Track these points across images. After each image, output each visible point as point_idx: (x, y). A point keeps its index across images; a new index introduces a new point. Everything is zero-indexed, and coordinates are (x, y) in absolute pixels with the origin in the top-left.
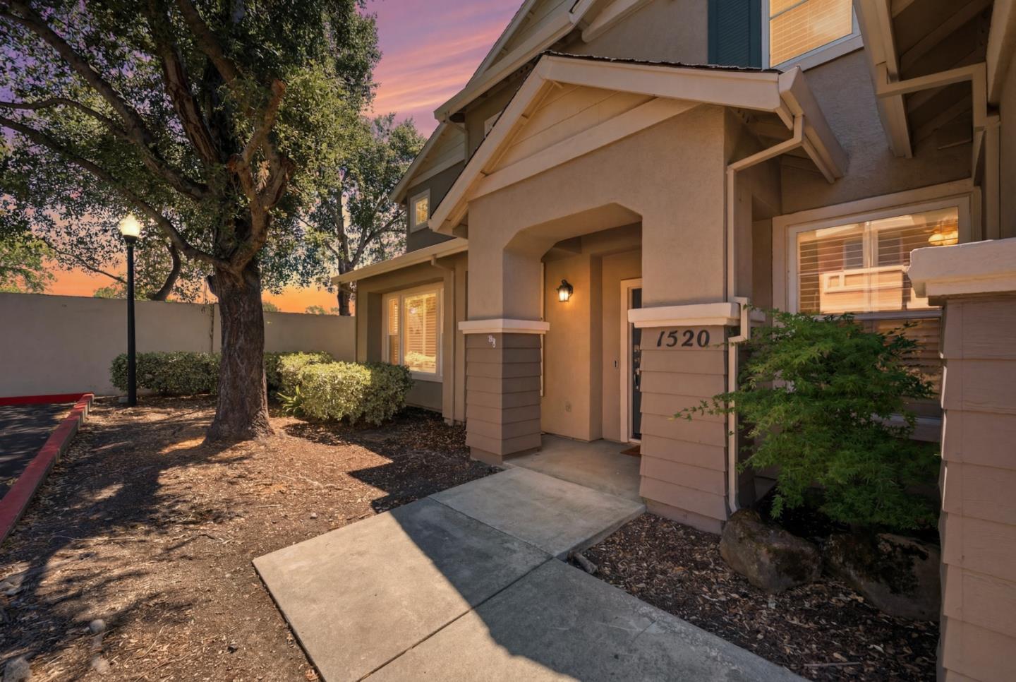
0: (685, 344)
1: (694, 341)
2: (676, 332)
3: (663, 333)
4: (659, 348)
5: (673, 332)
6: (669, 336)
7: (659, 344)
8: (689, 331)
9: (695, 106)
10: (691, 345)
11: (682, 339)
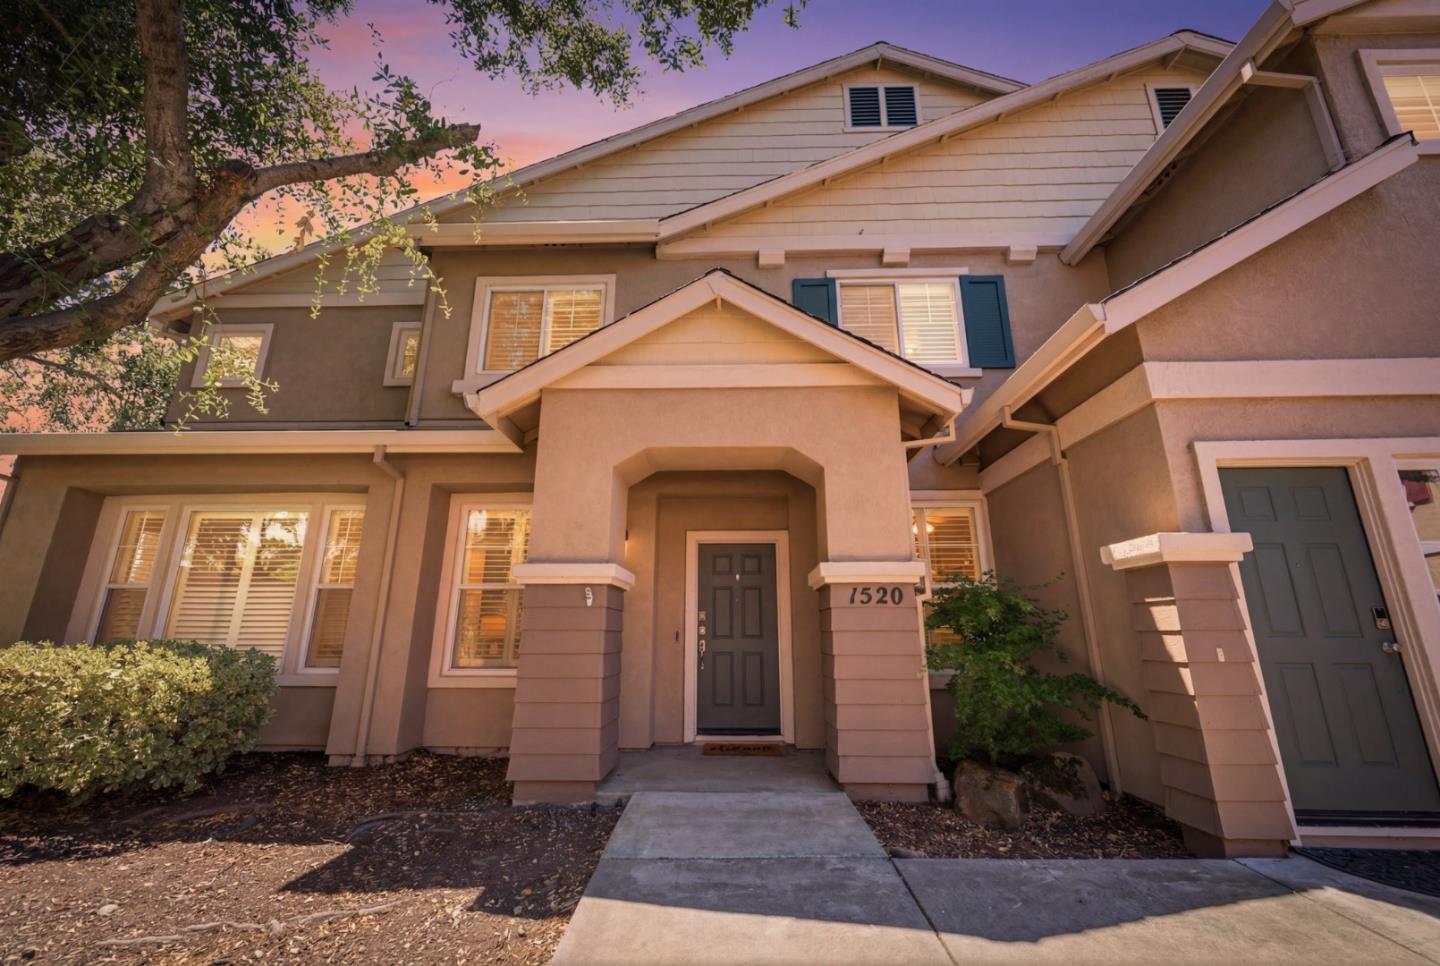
0: (879, 602)
1: (888, 598)
2: (869, 589)
3: (855, 590)
4: (852, 605)
5: (866, 589)
6: (862, 593)
7: (852, 601)
8: (882, 589)
9: (879, 383)
10: (886, 602)
11: (876, 597)
